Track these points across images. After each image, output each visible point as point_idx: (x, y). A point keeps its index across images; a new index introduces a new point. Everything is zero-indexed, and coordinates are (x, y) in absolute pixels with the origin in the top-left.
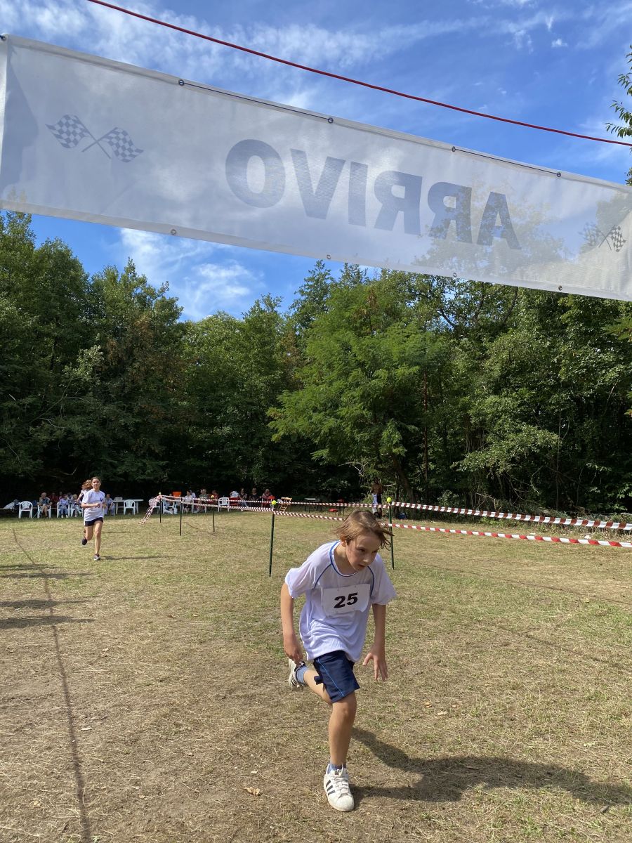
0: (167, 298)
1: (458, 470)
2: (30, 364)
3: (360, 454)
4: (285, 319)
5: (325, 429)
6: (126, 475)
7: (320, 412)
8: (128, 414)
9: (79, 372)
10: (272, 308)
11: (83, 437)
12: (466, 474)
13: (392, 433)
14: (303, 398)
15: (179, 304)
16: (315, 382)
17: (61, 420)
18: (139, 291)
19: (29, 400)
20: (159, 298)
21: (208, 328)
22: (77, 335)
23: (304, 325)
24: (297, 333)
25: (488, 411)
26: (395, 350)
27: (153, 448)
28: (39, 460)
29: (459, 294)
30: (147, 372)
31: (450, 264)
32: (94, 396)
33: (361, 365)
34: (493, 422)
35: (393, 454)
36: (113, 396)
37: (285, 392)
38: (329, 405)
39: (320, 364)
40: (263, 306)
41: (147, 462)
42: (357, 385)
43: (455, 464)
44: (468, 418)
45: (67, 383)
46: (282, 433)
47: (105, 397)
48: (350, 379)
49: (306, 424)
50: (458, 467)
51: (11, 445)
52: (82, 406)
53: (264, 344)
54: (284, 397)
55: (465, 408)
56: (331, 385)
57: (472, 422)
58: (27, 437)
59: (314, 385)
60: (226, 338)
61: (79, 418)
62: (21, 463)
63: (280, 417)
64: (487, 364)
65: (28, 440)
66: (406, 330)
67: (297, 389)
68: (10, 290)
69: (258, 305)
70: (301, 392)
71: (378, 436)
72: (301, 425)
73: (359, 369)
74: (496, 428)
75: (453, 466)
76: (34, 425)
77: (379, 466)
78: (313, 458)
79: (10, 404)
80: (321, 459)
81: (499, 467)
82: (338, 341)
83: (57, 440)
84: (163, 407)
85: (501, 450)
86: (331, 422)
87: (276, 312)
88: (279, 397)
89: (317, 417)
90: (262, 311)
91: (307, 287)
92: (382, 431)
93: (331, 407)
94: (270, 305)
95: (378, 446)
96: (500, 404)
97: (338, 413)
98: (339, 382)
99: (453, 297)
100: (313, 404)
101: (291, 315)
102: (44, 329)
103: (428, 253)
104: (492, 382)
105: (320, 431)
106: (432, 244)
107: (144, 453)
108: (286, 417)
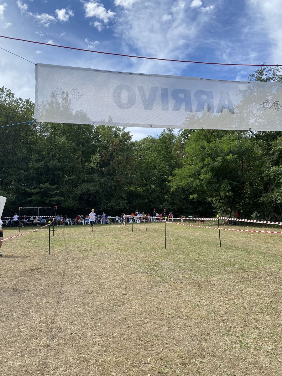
0: (126, 132)
1: (258, 202)
2: (73, 163)
3: (212, 196)
4: (177, 137)
5: (194, 185)
6: (112, 207)
7: (192, 177)
8: (112, 181)
9: (92, 165)
10: (171, 132)
11: (94, 191)
12: (263, 204)
13: (226, 186)
14: (184, 171)
15: (131, 134)
16: (189, 164)
17: (85, 185)
18: (114, 129)
19: (73, 177)
20: (123, 132)
21: (144, 143)
22: (90, 150)
23: (185, 139)
24: (183, 142)
25: (272, 174)
26: (226, 148)
27: (122, 195)
28: (77, 202)
29: (257, 120)
30: (118, 164)
31: (252, 106)
32: (98, 174)
33: (210, 155)
34: (275, 179)
35: (227, 196)
36: (105, 174)
37: (177, 169)
38: (196, 174)
39: (191, 156)
40: (167, 132)
41: (120, 201)
42: (209, 164)
43: (257, 199)
44: (262, 177)
45: (87, 169)
46: (175, 187)
47: (102, 174)
48: (205, 162)
49: (186, 183)
50: (258, 201)
51: (66, 195)
52: (93, 179)
53: (168, 148)
54: (175, 171)
55: (261, 172)
56: (197, 165)
57: (265, 179)
58: (73, 192)
59: (188, 166)
60: (151, 147)
61: (92, 184)
62: (71, 203)
63: (174, 181)
64: (271, 152)
65: (73, 193)
66: (231, 138)
67: (181, 168)
68: (64, 133)
69: (165, 131)
70: (183, 169)
71: (219, 188)
72: (183, 183)
73: (209, 158)
74: (276, 182)
75: (256, 200)
76: (75, 188)
77: (220, 201)
78: (190, 198)
79: (65, 179)
80: (194, 199)
81: (278, 200)
82: (199, 145)
83: (84, 193)
84: (126, 178)
85: (278, 192)
86: (197, 182)
87: (173, 134)
88: (174, 172)
89: (190, 180)
90: (167, 134)
91: (186, 121)
92: (221, 186)
93: (197, 175)
94: (170, 130)
95: (219, 192)
96: (278, 170)
97: (200, 177)
98: (200, 164)
99: (253, 121)
100: (188, 174)
101: (179, 135)
102: (77, 148)
103: (240, 102)
104: (274, 160)
105: (192, 186)
106: (242, 98)
107: (119, 198)
108: (177, 181)
